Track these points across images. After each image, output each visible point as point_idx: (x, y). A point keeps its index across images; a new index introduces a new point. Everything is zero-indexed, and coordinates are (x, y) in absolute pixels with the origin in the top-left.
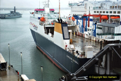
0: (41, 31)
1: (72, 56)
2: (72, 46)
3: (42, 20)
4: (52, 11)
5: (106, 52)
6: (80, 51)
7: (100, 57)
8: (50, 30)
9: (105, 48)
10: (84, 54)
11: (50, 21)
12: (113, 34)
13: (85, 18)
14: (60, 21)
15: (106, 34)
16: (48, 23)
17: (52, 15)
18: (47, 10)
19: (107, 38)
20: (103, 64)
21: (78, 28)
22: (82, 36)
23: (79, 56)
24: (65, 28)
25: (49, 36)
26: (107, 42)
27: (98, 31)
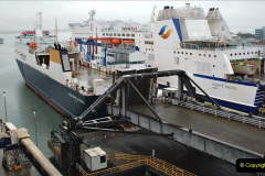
0: (31, 61)
1: (76, 93)
2: (75, 80)
3: (33, 47)
4: (46, 33)
5: (119, 87)
6: (87, 87)
7: (113, 93)
8: (44, 59)
9: (119, 81)
10: (91, 90)
11: (44, 47)
12: (128, 63)
13: (91, 42)
14: (57, 47)
15: (120, 63)
16: (41, 50)
17: (47, 40)
18: (39, 34)
19: (121, 68)
20: (117, 101)
21: (83, 56)
22: (88, 66)
23: (85, 94)
24: (65, 57)
25: (43, 68)
26: (120, 73)
27: (109, 59)
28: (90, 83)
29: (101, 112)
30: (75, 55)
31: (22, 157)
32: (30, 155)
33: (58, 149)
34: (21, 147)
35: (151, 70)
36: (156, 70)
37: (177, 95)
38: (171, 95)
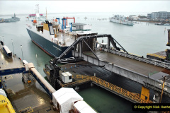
0: (34, 30)
1: (57, 46)
2: (57, 39)
3: (35, 22)
4: (41, 15)
5: (78, 42)
6: (62, 42)
7: (75, 45)
8: (40, 29)
9: (78, 39)
10: (64, 44)
11: (40, 22)
12: (83, 30)
13: (64, 19)
14: (47, 22)
15: (79, 30)
16: (39, 24)
17: (42, 18)
18: (38, 15)
19: (79, 33)
20: (77, 49)
21: (60, 27)
22: (63, 32)
23: (61, 46)
24: (51, 27)
25: (40, 33)
26: (79, 36)
27: (73, 28)
28: (64, 40)
29: (70, 54)
30: (56, 26)
31: (31, 77)
32: (35, 76)
33: (48, 73)
34: (30, 72)
35: (94, 34)
36: (96, 34)
37: (107, 47)
38: (104, 46)
